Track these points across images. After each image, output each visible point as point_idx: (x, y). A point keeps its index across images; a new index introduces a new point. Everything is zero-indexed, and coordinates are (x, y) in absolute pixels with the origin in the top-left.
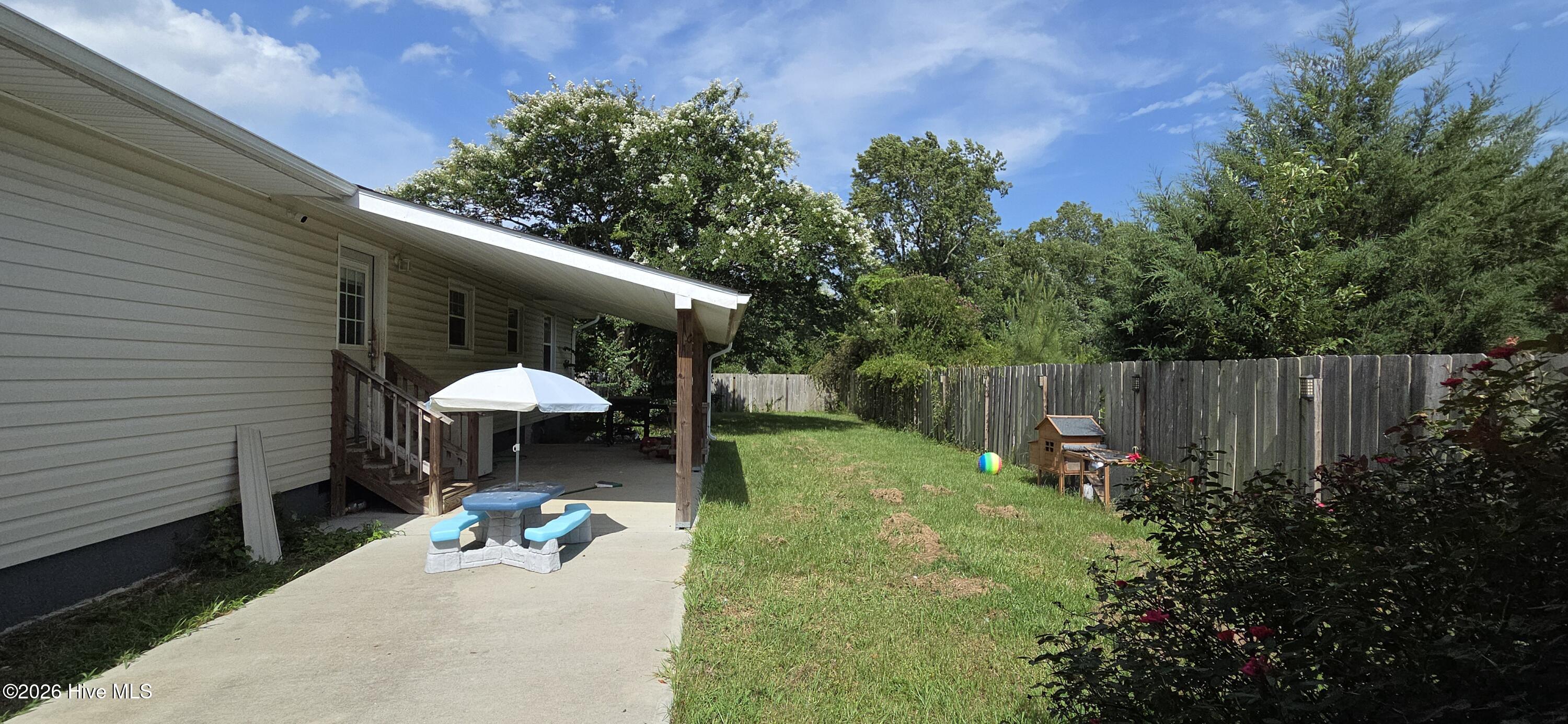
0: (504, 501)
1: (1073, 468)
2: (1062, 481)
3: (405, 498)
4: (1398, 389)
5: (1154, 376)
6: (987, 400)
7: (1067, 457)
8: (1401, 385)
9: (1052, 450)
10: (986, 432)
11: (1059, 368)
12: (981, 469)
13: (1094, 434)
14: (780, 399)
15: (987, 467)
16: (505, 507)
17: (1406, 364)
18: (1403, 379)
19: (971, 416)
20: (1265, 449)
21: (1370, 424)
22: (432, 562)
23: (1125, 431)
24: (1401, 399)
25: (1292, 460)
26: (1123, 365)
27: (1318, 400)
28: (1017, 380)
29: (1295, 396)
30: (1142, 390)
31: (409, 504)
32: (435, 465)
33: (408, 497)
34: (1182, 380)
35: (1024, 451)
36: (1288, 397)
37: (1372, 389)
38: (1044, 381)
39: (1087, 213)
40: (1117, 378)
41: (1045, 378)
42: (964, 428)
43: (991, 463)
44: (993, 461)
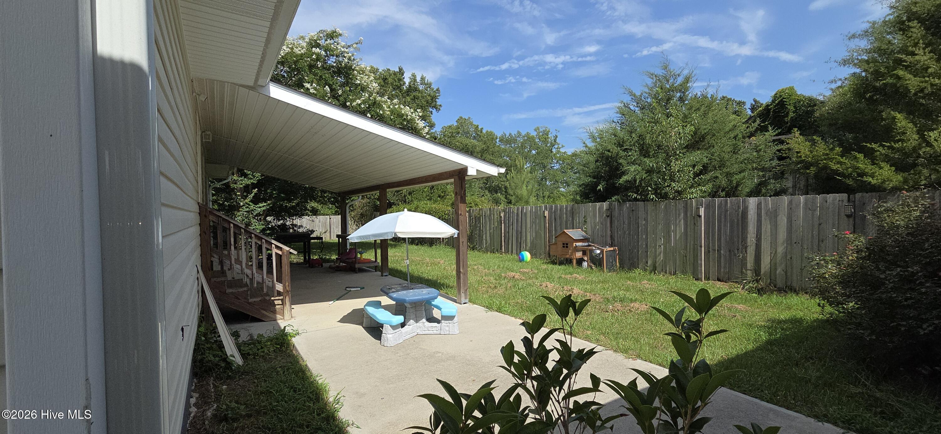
0: (415, 296)
1: (579, 255)
2: (575, 261)
3: (262, 311)
4: (737, 211)
5: (617, 209)
6: (503, 225)
7: (576, 249)
8: (738, 209)
9: (567, 247)
10: (503, 242)
11: (556, 207)
12: (521, 260)
13: (582, 238)
14: (325, 232)
15: (525, 259)
16: (417, 299)
17: (740, 201)
18: (739, 207)
19: (490, 233)
20: (677, 239)
21: (725, 225)
22: (391, 339)
23: (599, 235)
24: (738, 215)
25: (690, 242)
26: (598, 204)
27: (703, 217)
28: (526, 214)
29: (691, 215)
30: (610, 215)
31: (263, 314)
32: (287, 284)
33: (264, 310)
34: (633, 210)
35: (533, 250)
36: (688, 216)
37: (726, 211)
38: (546, 213)
39: (471, 124)
40: (594, 211)
41: (547, 212)
42: (484, 241)
43: (527, 257)
44: (527, 255)
